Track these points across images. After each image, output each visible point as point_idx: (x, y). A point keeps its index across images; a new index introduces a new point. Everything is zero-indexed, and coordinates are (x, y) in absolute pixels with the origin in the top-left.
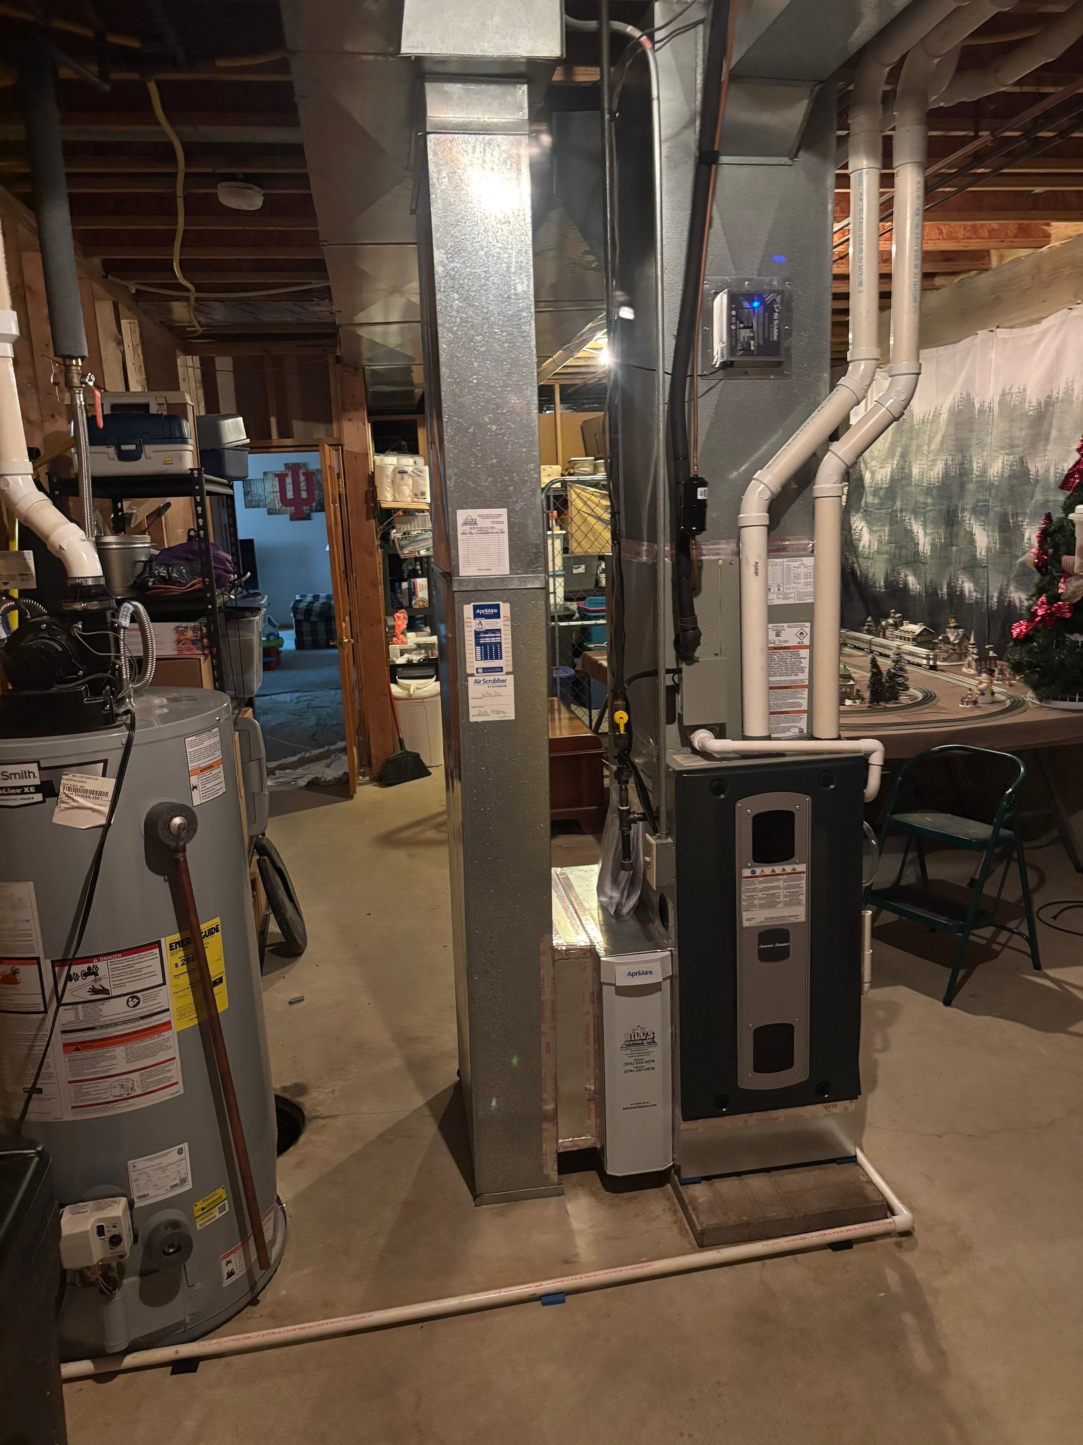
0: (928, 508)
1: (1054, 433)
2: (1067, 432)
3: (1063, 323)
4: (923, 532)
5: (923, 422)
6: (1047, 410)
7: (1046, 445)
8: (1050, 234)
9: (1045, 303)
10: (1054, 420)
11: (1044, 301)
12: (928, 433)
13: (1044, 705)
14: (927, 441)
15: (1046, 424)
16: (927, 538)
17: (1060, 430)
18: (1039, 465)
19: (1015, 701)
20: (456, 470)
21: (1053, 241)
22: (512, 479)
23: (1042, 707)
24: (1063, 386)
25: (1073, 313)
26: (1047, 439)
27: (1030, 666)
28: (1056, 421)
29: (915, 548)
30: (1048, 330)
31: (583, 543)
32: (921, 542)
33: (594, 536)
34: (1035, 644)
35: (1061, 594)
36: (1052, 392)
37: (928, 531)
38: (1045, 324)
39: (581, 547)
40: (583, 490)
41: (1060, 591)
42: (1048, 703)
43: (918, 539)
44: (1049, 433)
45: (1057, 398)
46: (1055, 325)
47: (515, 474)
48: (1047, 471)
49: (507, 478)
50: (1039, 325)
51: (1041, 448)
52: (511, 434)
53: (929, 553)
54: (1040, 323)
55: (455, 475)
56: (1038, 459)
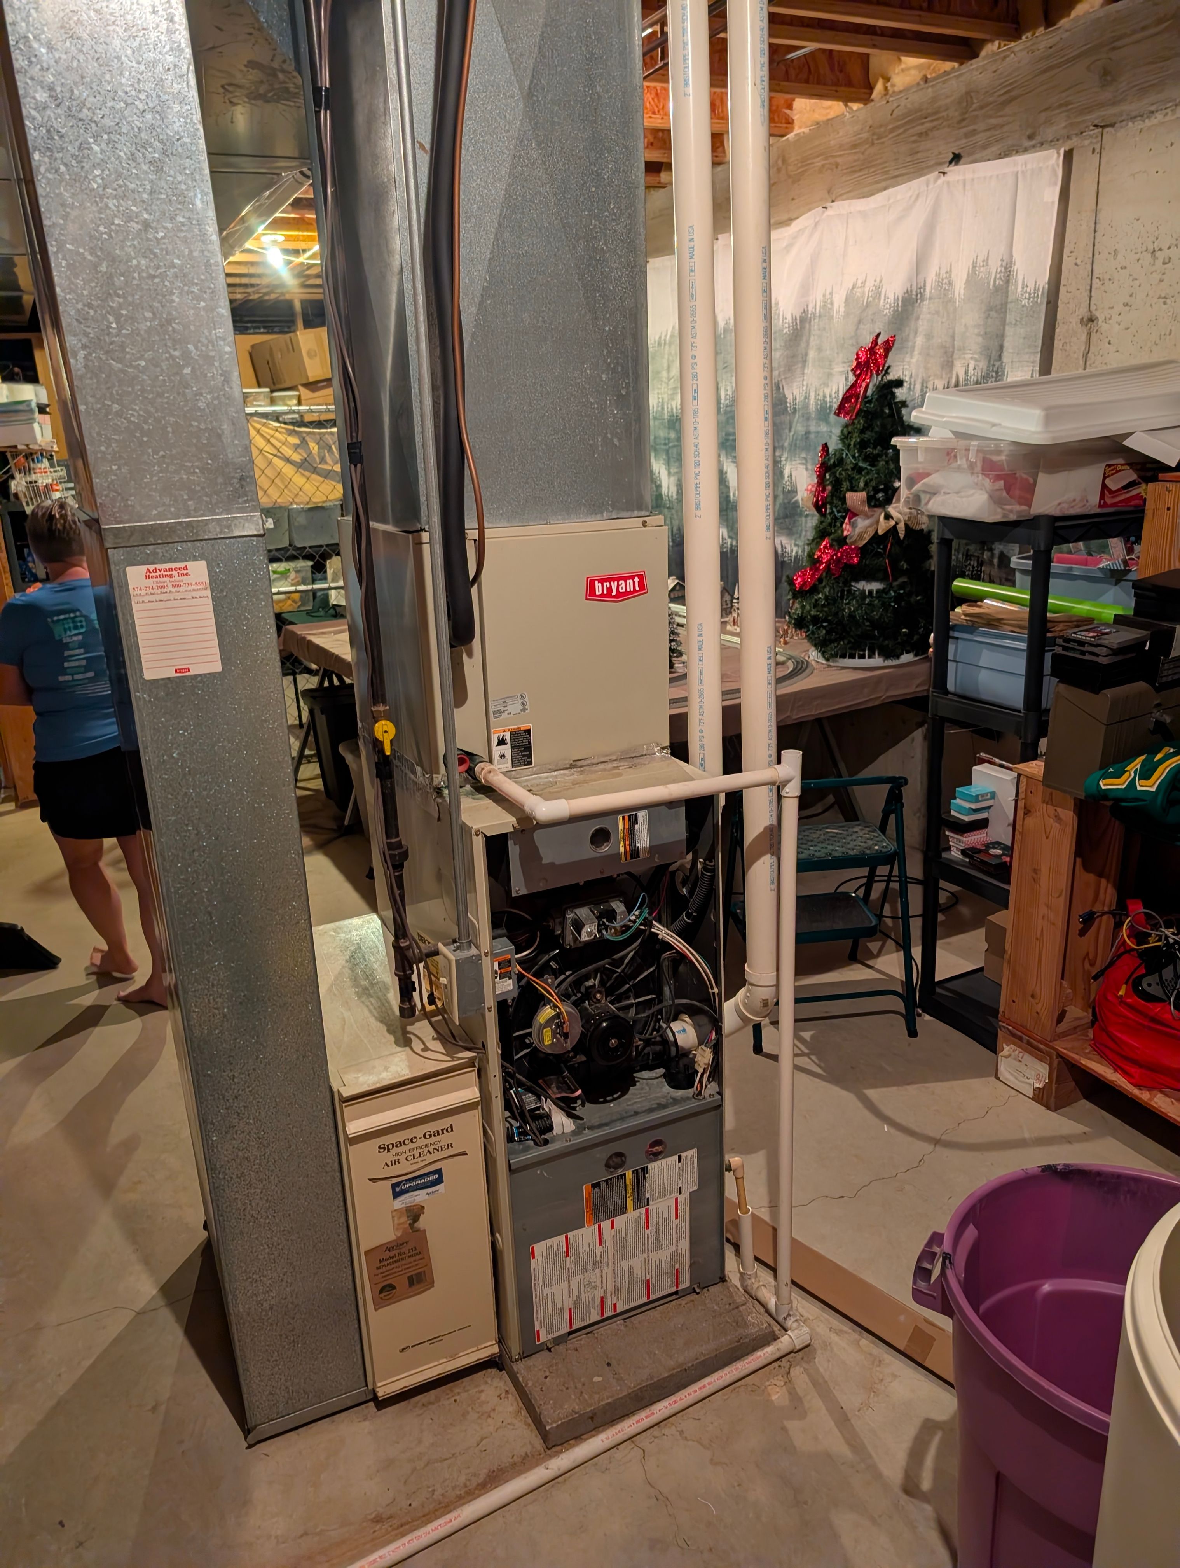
0: (671, 445)
1: (812, 354)
2: (828, 352)
3: (816, 224)
4: (666, 472)
5: (659, 344)
6: (803, 328)
7: (804, 367)
8: (793, 120)
9: (794, 202)
10: (812, 338)
11: (793, 199)
12: (666, 356)
13: (831, 664)
14: (665, 365)
15: (803, 345)
16: (672, 479)
17: (820, 350)
18: (796, 392)
19: (798, 662)
20: (84, 340)
21: (796, 128)
22: (186, 355)
23: (829, 666)
24: (819, 298)
25: (829, 212)
26: (805, 362)
27: (815, 620)
28: (814, 341)
29: (657, 491)
30: (801, 231)
31: (270, 491)
32: (665, 485)
33: (282, 481)
34: (820, 595)
35: (846, 537)
36: (807, 306)
37: (673, 470)
38: (796, 226)
39: (268, 496)
40: (264, 425)
41: (845, 533)
42: (836, 662)
43: (660, 480)
44: (806, 354)
45: (814, 314)
46: (806, 228)
47: (190, 347)
48: (807, 397)
49: (177, 353)
50: (788, 228)
51: (799, 371)
52: (176, 276)
53: (675, 496)
54: (788, 225)
55: (84, 347)
56: (795, 384)
